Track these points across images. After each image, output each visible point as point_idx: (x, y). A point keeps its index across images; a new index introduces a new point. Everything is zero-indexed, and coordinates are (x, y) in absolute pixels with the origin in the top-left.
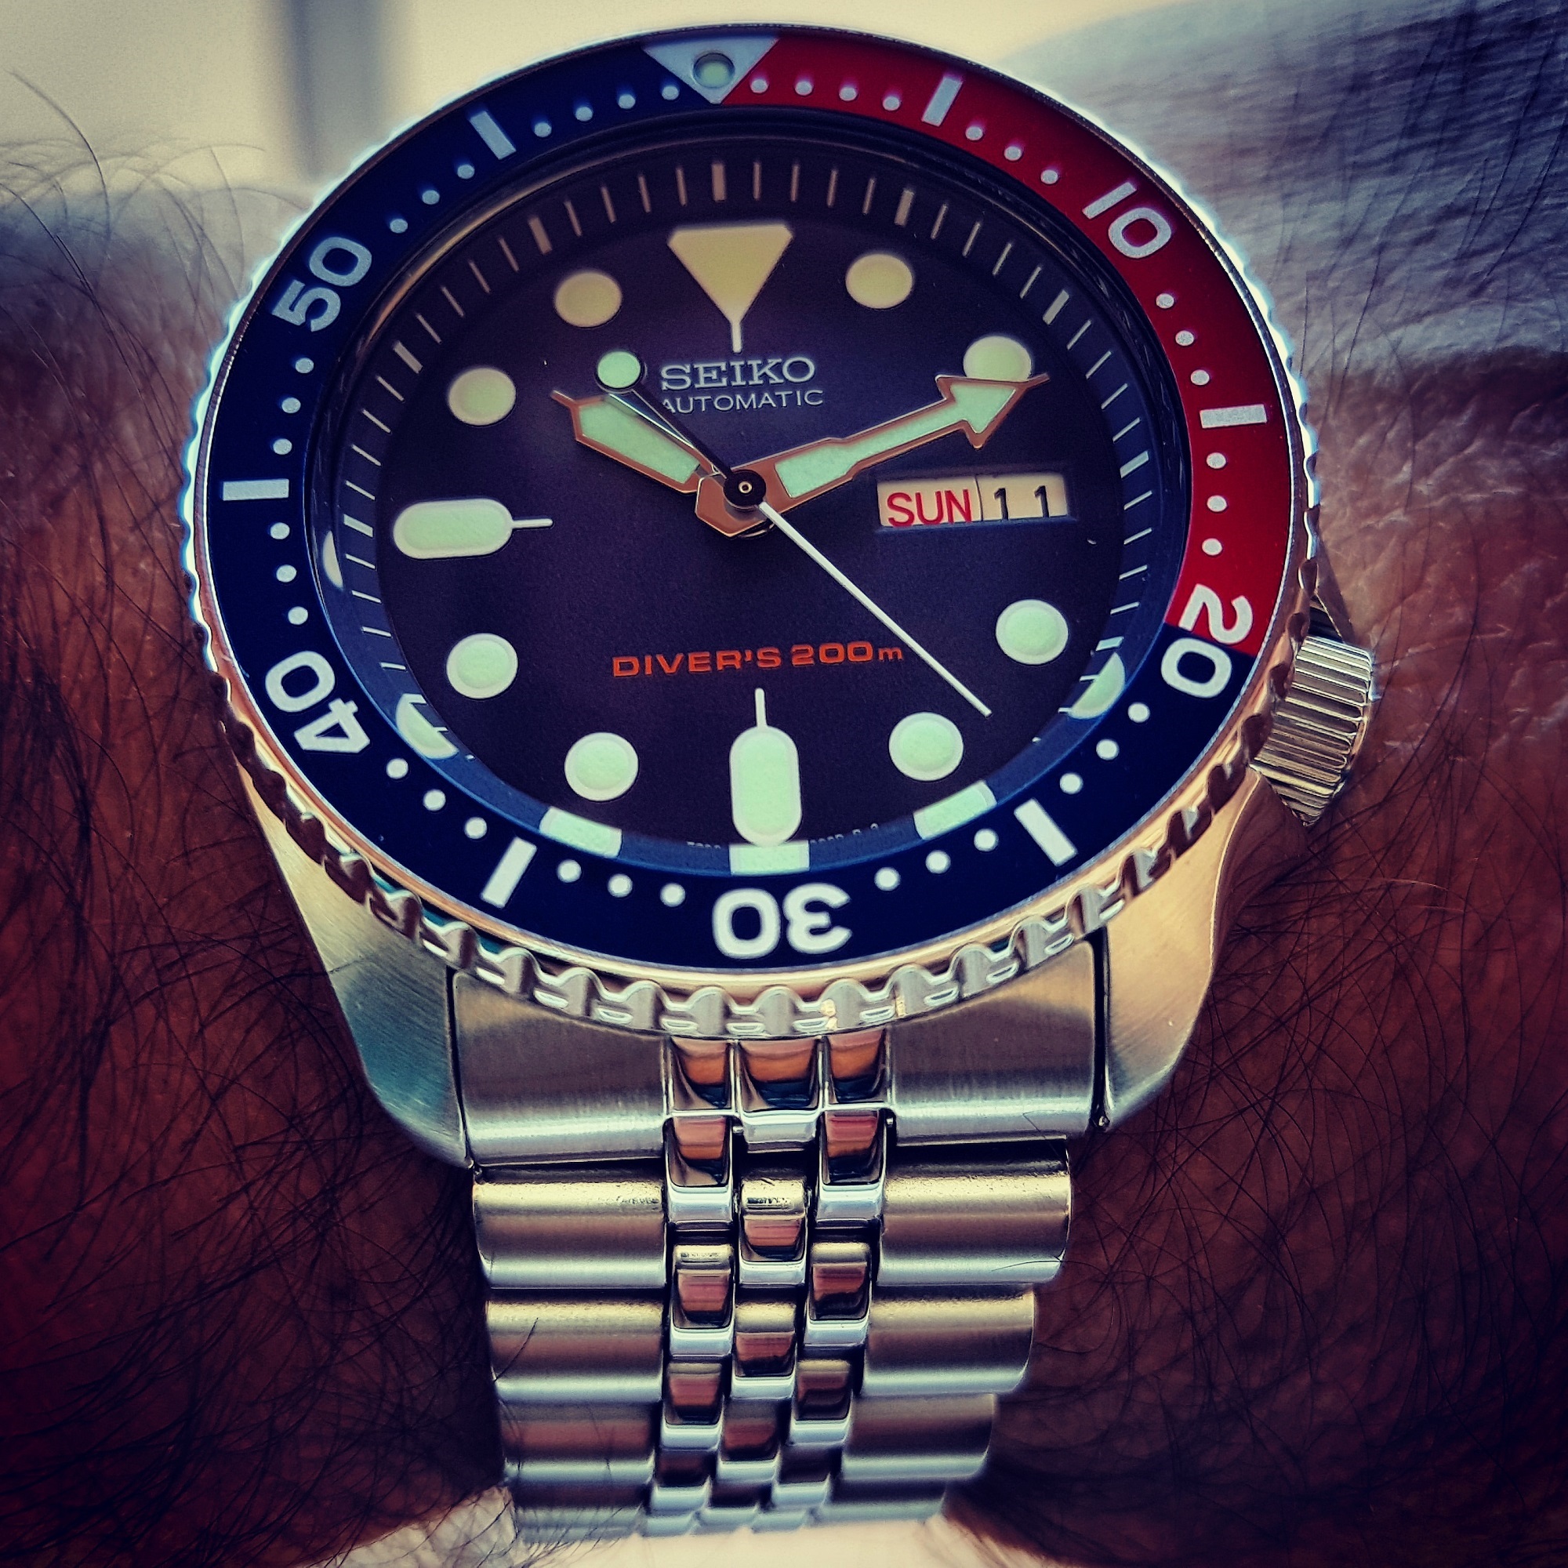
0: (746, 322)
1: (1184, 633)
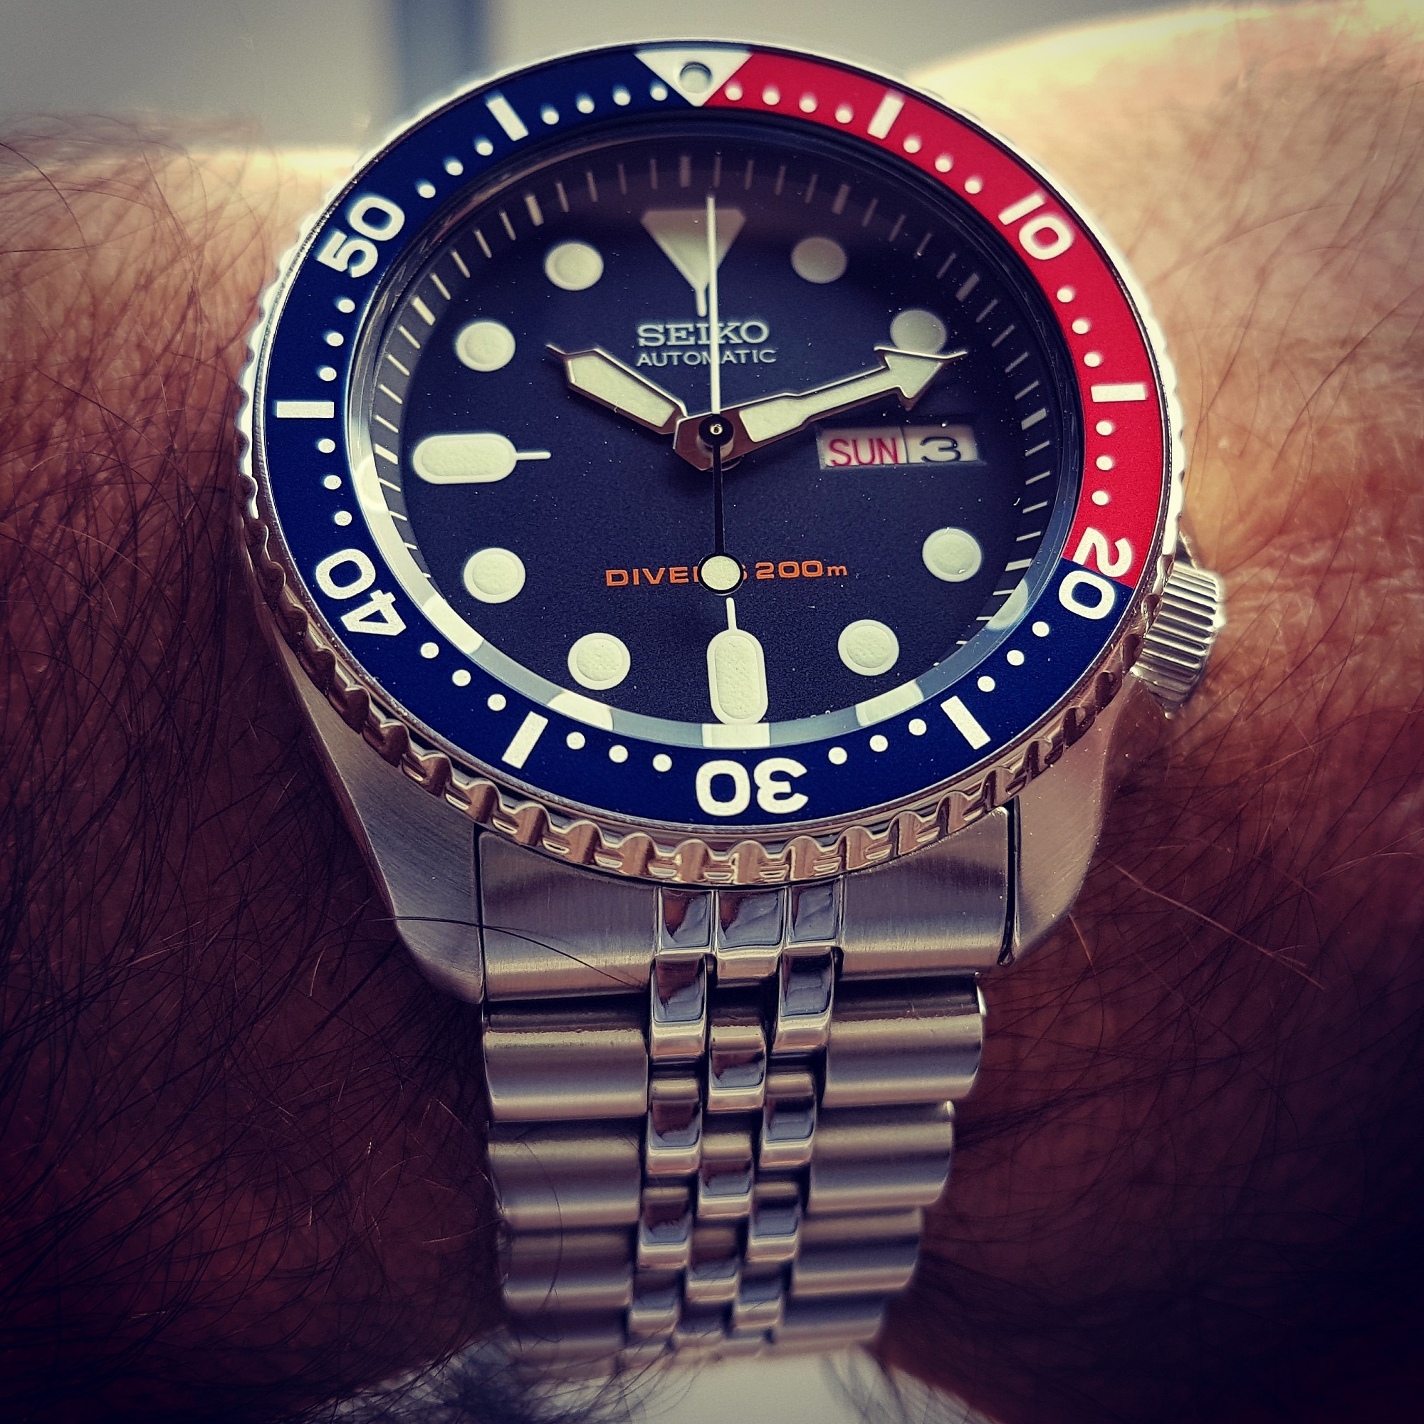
1: (1077, 567)
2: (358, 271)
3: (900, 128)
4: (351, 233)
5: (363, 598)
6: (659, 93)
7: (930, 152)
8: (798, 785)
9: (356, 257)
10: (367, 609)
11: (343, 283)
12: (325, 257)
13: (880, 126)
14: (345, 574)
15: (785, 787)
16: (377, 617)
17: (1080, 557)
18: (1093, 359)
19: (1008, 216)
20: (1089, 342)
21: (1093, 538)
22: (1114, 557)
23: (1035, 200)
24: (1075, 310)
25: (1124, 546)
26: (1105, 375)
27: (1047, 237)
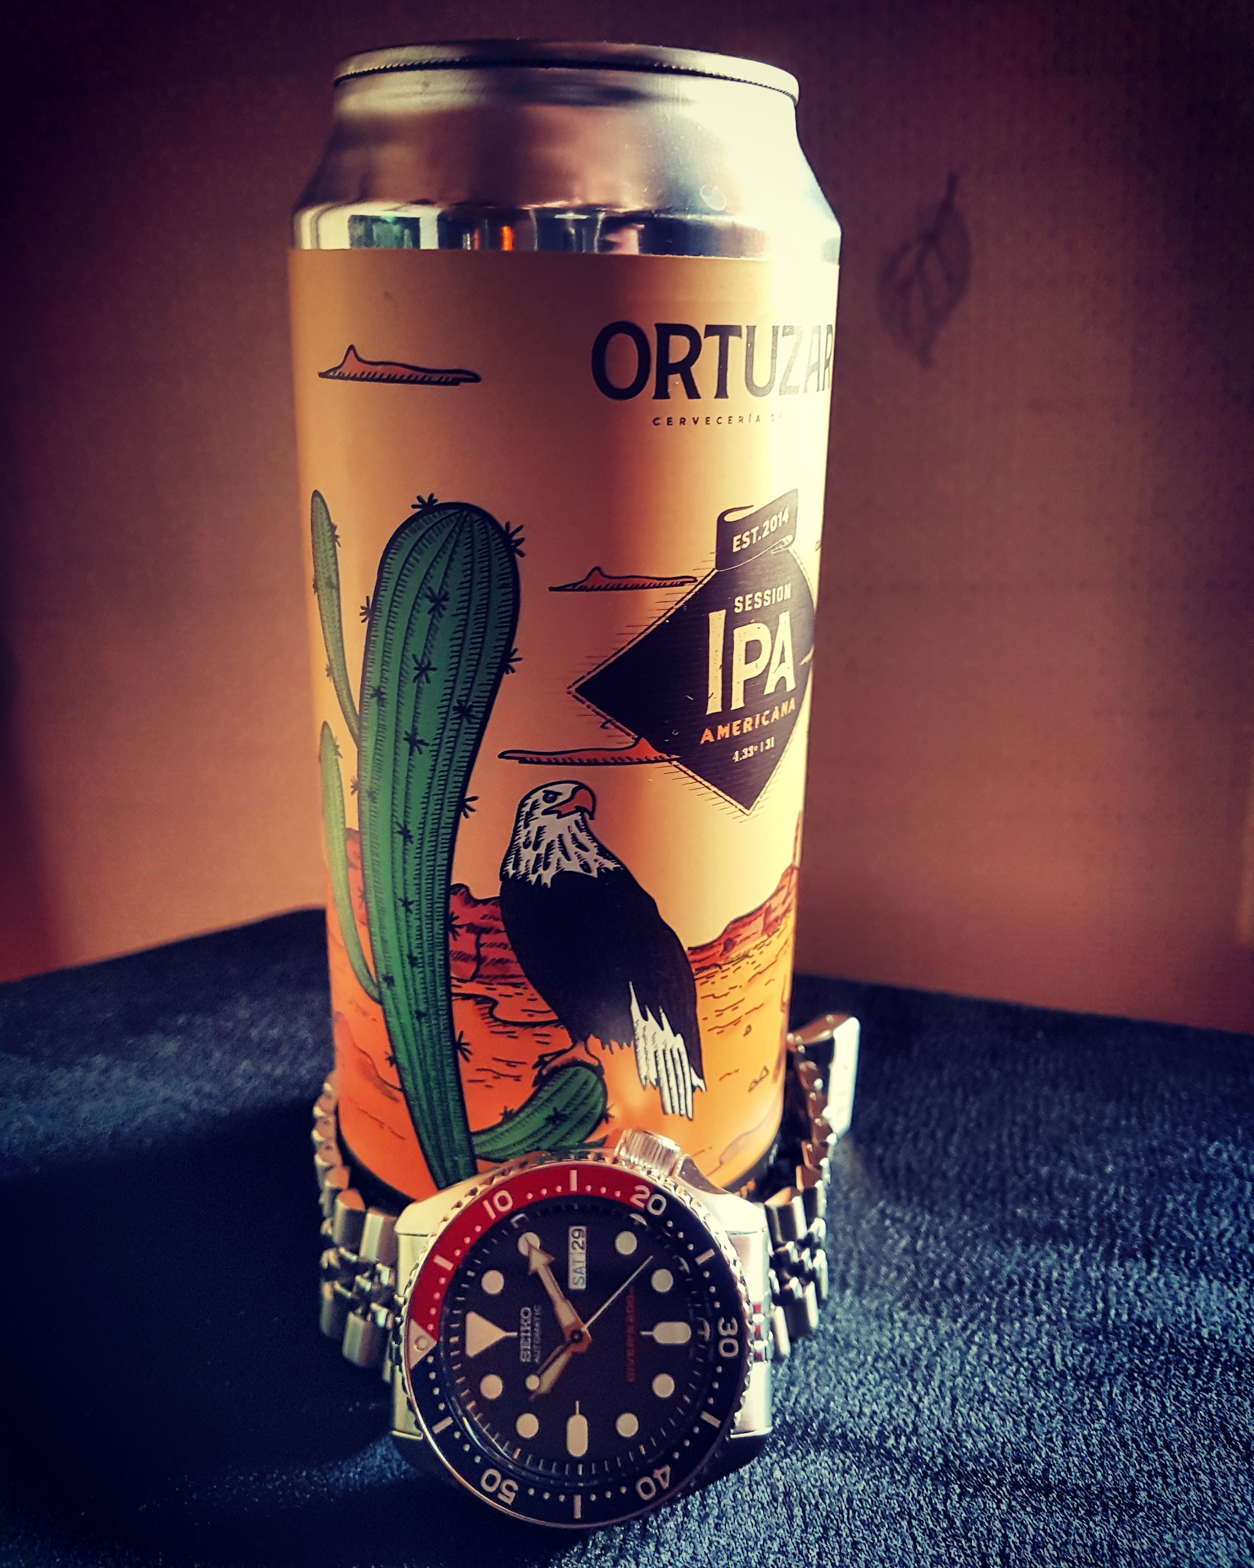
0: (507, 1330)
1: (645, 1207)
2: (516, 1488)
3: (449, 1257)
4: (499, 1490)
5: (656, 1481)
6: (430, 1360)
7: (461, 1246)
8: (728, 1320)
9: (510, 1488)
10: (660, 1479)
11: (521, 1494)
12: (509, 1502)
13: (448, 1266)
14: (646, 1488)
15: (729, 1325)
16: (663, 1476)
17: (642, 1205)
18: (559, 1189)
19: (493, 1216)
20: (552, 1190)
21: (635, 1200)
22: (643, 1193)
23: (486, 1204)
24: (537, 1193)
25: (639, 1188)
26: (566, 1184)
27: (503, 1201)
